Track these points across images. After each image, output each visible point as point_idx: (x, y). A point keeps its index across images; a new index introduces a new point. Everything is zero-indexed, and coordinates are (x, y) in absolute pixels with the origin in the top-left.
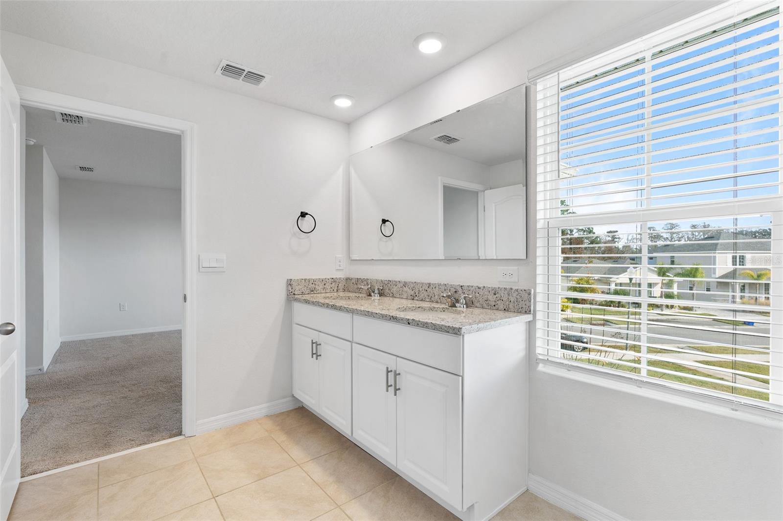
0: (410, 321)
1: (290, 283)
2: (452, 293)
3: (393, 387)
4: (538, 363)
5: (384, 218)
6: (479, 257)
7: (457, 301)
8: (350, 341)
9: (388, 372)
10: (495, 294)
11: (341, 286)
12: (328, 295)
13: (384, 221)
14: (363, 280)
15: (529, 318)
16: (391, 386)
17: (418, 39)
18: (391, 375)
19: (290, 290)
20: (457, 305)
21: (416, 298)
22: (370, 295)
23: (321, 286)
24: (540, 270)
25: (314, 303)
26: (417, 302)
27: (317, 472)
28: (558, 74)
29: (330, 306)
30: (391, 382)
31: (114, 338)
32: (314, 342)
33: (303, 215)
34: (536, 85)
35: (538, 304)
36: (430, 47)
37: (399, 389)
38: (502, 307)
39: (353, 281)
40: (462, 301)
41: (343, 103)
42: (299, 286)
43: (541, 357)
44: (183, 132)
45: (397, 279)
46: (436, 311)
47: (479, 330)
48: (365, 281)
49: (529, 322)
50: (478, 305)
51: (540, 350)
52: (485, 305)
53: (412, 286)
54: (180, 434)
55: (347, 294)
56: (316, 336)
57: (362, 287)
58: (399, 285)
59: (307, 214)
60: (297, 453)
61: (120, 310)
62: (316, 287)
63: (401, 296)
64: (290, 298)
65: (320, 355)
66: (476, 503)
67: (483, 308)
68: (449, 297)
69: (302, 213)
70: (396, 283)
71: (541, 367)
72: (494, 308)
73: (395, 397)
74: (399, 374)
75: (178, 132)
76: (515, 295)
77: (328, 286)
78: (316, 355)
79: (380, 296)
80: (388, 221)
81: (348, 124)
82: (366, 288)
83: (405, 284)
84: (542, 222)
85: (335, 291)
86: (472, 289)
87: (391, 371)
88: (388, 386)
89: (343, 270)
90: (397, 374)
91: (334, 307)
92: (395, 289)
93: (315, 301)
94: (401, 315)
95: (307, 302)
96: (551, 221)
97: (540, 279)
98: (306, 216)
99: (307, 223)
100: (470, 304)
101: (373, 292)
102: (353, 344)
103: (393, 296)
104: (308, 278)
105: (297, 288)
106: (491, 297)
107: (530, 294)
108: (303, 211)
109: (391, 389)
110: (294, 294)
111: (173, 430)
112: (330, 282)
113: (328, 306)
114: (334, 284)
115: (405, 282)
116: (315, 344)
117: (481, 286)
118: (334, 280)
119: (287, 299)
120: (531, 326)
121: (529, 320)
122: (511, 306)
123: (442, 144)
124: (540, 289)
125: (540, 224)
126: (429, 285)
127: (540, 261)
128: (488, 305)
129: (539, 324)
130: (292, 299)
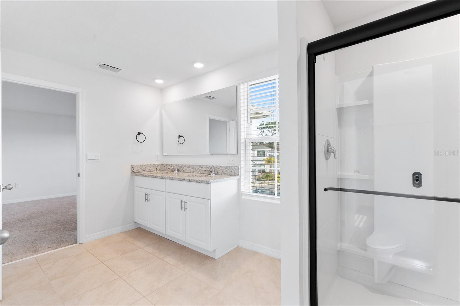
0: (190, 180)
1: (132, 167)
2: (210, 169)
3: (184, 208)
4: (242, 195)
5: (179, 135)
6: (227, 153)
7: (211, 172)
8: (164, 192)
9: (182, 202)
10: (226, 169)
11: (158, 168)
12: (151, 172)
13: (180, 136)
14: (169, 165)
15: (238, 177)
16: (183, 208)
17: (194, 63)
18: (183, 203)
19: (133, 170)
20: (211, 174)
21: (195, 172)
22: (173, 172)
23: (149, 168)
24: (242, 159)
25: (146, 176)
26: (195, 174)
27: (150, 249)
28: (247, 84)
29: (155, 177)
30: (183, 206)
31: (12, 204)
32: (146, 194)
33: (139, 133)
34: (240, 86)
35: (241, 172)
36: (199, 66)
37: (186, 209)
38: (228, 174)
39: (164, 166)
40: (214, 172)
41: (159, 82)
42: (137, 169)
43: (243, 193)
44: (77, 93)
45: (186, 164)
46: (202, 177)
47: (216, 182)
48: (171, 165)
49: (239, 179)
50: (220, 174)
51: (243, 190)
52: (222, 174)
53: (192, 167)
54: (76, 243)
55: (161, 172)
56: (147, 192)
57: (169, 168)
58: (187, 167)
59: (141, 133)
60: (139, 244)
61: (16, 187)
62: (146, 169)
63: (187, 172)
64: (133, 174)
65: (149, 200)
66: (217, 249)
67: (222, 175)
68: (208, 171)
69: (138, 133)
70: (185, 166)
71: (243, 197)
72: (226, 174)
73: (185, 212)
74: (186, 202)
75: (75, 93)
76: (233, 169)
77: (152, 168)
78: (147, 200)
79: (178, 172)
80: (181, 136)
81: (162, 90)
82: (171, 168)
83: (189, 166)
84: (243, 140)
85: (156, 170)
86: (217, 167)
87: (183, 202)
88: (182, 208)
89: (159, 160)
90: (185, 203)
91: (156, 177)
92: (185, 169)
93: (147, 174)
94: (187, 178)
95: (142, 175)
96: (247, 140)
97: (242, 162)
98: (141, 134)
99: (141, 138)
100: (216, 174)
101: (175, 170)
102: (166, 193)
103: (184, 172)
104: (141, 164)
105: (136, 169)
106: (225, 170)
107: (238, 168)
108: (139, 132)
109: (183, 209)
110: (135, 172)
111: (71, 242)
112: (153, 166)
113: (153, 177)
114: (155, 167)
115: (189, 165)
116: (147, 195)
117: (221, 166)
118: (155, 165)
119: (132, 175)
120: (239, 180)
121: (238, 178)
122: (232, 174)
123: (208, 100)
124: (242, 166)
125: (242, 141)
126: (200, 166)
127: (242, 155)
128: (224, 173)
129: (242, 180)
130: (134, 175)
